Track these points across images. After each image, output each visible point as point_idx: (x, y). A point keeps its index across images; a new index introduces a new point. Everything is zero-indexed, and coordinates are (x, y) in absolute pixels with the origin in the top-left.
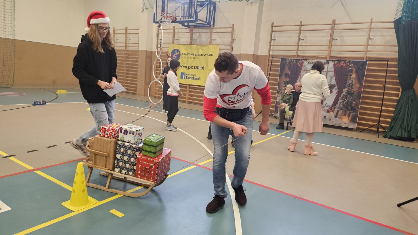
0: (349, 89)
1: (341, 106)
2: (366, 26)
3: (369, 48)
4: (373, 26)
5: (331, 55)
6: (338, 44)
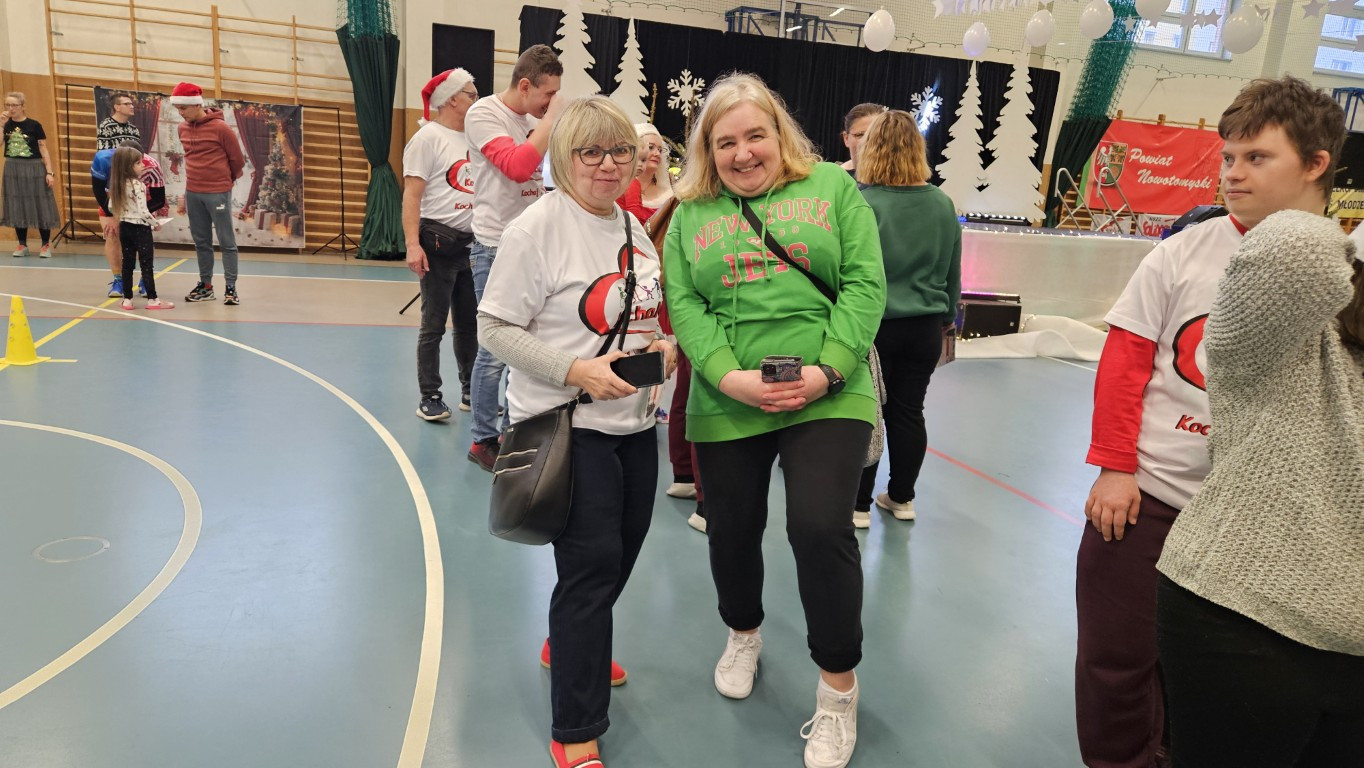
0: (276, 165)
1: (267, 203)
2: (284, 30)
3: (301, 80)
4: (299, 32)
5: (224, 88)
6: (233, 64)
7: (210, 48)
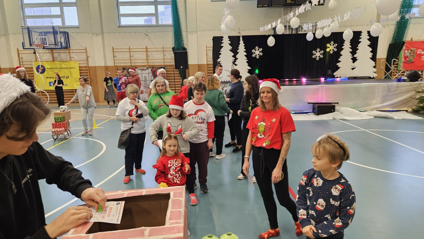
3: (165, 61)
4: (165, 50)
5: (149, 64)
6: (151, 59)
7: (146, 55)
